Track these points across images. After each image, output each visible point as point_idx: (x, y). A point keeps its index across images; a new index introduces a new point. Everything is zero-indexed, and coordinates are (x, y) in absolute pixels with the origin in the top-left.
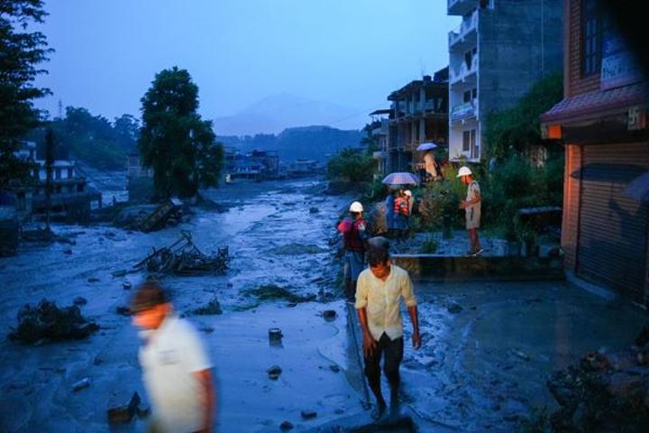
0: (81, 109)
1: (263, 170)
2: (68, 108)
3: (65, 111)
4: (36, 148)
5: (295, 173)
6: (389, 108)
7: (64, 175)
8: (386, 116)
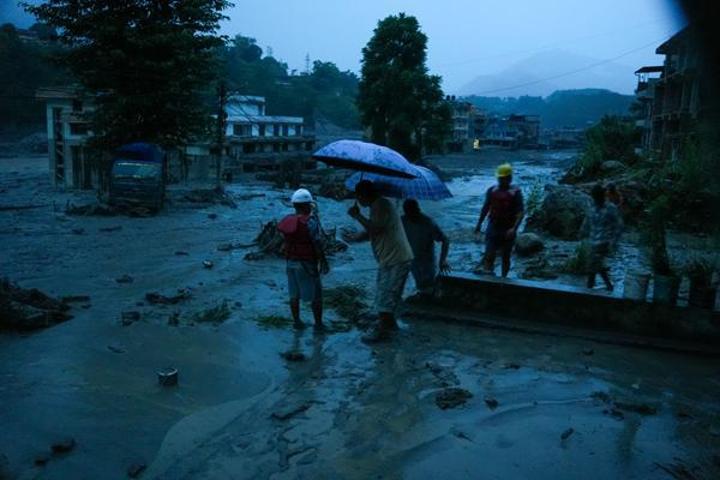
0: (329, 63)
1: (519, 137)
2: (315, 63)
3: (313, 66)
4: (265, 103)
5: (558, 142)
6: (661, 64)
7: (292, 132)
8: (657, 75)
